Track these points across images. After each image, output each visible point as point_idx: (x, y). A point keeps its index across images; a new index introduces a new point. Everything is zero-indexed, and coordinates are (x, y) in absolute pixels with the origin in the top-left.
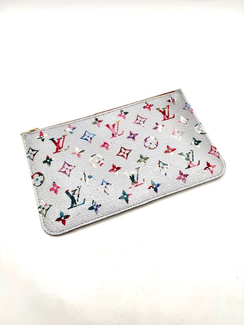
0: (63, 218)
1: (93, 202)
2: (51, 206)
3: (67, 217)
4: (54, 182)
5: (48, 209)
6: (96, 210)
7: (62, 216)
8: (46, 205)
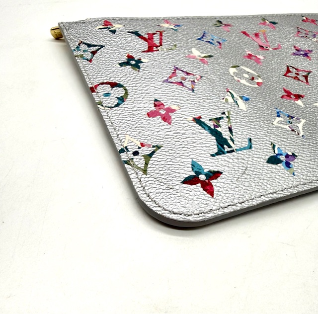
0: (202, 177)
1: (274, 147)
2: (158, 147)
3: (216, 174)
4: (156, 100)
5: (151, 155)
6: (288, 165)
7: (198, 173)
8: (142, 145)
